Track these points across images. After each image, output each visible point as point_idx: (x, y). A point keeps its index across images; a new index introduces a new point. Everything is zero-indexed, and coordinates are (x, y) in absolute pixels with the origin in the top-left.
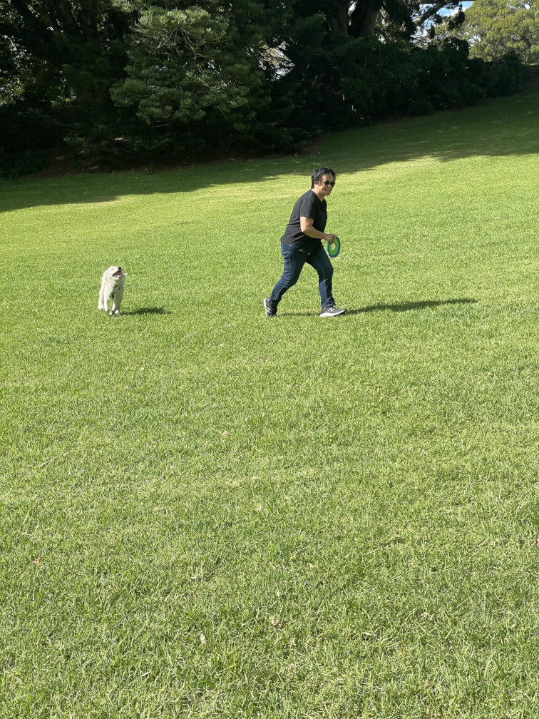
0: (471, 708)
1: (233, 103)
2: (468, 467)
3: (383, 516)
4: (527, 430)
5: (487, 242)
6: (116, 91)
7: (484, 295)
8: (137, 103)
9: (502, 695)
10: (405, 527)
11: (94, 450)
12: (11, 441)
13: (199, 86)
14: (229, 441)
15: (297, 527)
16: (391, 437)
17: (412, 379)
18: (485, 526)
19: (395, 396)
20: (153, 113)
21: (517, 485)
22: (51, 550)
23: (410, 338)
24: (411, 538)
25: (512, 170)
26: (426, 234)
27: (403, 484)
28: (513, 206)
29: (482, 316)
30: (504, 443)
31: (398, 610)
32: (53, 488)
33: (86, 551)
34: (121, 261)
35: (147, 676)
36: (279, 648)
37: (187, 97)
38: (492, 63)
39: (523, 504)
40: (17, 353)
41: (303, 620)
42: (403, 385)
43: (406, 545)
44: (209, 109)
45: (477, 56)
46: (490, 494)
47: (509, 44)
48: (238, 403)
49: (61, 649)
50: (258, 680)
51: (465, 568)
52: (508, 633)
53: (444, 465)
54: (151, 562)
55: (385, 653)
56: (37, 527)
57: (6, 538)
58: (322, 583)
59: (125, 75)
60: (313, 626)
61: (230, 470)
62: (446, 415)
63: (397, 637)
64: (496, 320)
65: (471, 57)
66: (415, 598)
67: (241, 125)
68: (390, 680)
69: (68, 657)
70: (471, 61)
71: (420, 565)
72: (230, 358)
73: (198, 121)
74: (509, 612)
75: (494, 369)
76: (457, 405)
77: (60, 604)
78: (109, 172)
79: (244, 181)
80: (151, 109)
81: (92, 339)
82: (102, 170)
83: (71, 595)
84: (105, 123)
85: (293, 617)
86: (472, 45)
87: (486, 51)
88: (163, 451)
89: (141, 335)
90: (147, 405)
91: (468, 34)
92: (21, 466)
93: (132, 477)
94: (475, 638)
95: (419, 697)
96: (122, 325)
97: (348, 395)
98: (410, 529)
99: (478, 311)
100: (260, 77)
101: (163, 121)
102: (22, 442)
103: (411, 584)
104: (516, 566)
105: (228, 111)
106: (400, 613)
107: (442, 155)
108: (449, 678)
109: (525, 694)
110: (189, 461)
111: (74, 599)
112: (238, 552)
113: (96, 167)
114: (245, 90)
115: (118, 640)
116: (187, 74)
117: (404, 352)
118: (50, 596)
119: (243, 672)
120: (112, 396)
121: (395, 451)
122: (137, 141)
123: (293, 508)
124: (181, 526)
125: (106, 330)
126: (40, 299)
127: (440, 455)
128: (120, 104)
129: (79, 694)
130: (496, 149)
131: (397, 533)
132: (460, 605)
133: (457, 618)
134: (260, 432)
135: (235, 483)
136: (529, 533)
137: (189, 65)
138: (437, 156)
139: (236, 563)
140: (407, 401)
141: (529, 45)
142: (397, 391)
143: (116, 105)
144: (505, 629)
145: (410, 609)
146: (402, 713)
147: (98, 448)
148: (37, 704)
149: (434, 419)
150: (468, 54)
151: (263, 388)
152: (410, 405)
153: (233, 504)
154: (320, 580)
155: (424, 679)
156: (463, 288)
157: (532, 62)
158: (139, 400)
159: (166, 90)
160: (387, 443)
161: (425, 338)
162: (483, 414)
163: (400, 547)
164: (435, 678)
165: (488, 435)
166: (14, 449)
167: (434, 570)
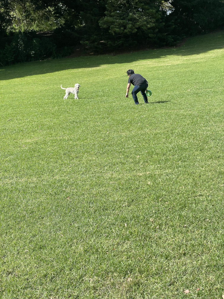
1: (149, 26)
3: (196, 187)
6: (101, 22)
8: (109, 27)
11: (89, 162)
12: (59, 158)
13: (135, 19)
14: (140, 160)
15: (162, 190)
16: (202, 159)
17: (213, 138)
19: (206, 144)
20: (116, 31)
22: (73, 195)
24: (205, 195)
27: (205, 176)
31: (197, 218)
32: (74, 175)
33: (86, 196)
34: (101, 91)
35: (106, 235)
36: (152, 229)
37: (130, 23)
40: (61, 126)
41: (162, 220)
42: (210, 140)
43: (203, 197)
44: (139, 28)
48: (144, 146)
49: (76, 226)
50: (144, 238)
54: (108, 200)
55: (191, 232)
56: (68, 187)
57: (57, 190)
58: (170, 209)
59: (105, 15)
60: (165, 222)
61: (139, 170)
63: (196, 227)
66: (204, 214)
67: (152, 35)
68: (192, 240)
69: (79, 229)
71: (208, 204)
72: (142, 129)
73: (134, 33)
77: (76, 212)
78: (97, 55)
79: (152, 58)
80: (115, 29)
81: (89, 121)
82: (94, 55)
83: (80, 209)
84: (96, 35)
85: (159, 219)
88: (114, 162)
89: (108, 120)
90: (109, 146)
92: (62, 167)
93: (103, 171)
95: (202, 246)
96: (101, 116)
97: (187, 143)
98: (205, 192)
100: (160, 15)
101: (119, 34)
102: (62, 158)
103: (203, 210)
105: (147, 29)
110: (124, 166)
111: (81, 211)
112: (140, 198)
113: (92, 53)
114: (153, 20)
115: (96, 224)
116: (130, 14)
118: (73, 209)
119: (139, 236)
120: (96, 143)
121: (203, 164)
122: (109, 42)
123: (162, 183)
124: (120, 188)
125: (94, 118)
126: (70, 106)
128: (103, 27)
129: (82, 240)
131: (201, 193)
132: (221, 218)
133: (219, 221)
134: (152, 157)
135: (141, 174)
137: (131, 10)
139: (139, 201)
142: (207, 142)
143: (101, 27)
145: (202, 218)
146: (195, 251)
147: (90, 161)
148: (68, 242)
151: (154, 140)
152: (212, 147)
153: (140, 181)
154: (170, 208)
158: (106, 144)
159: (121, 21)
160: (200, 161)
163: (201, 197)
164: (208, 240)
166: (60, 161)
167: (213, 206)
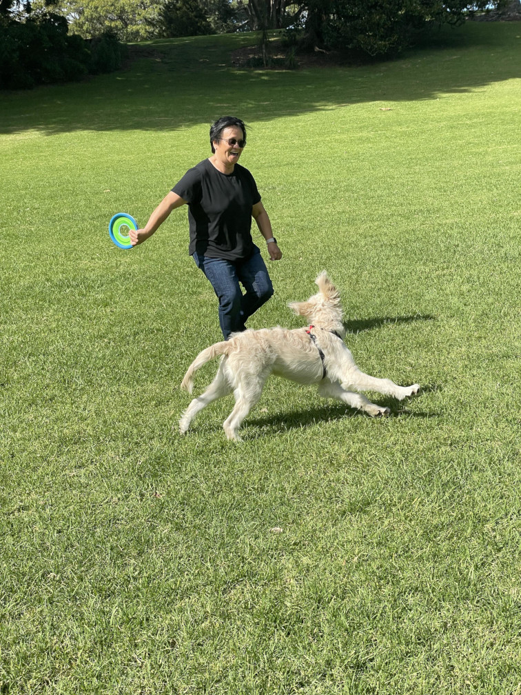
0: (100, 656)
2: (89, 430)
3: (6, 486)
4: (144, 391)
5: (98, 214)
7: (97, 265)
9: (128, 638)
10: (29, 494)
16: (10, 408)
17: (29, 350)
18: (107, 484)
19: (14, 368)
21: (136, 443)
23: (26, 310)
24: (35, 505)
25: (117, 145)
26: (37, 206)
27: (26, 453)
28: (121, 180)
29: (97, 285)
30: (122, 405)
31: (24, 575)
38: (91, 40)
39: (143, 459)
42: (21, 356)
43: (30, 512)
45: (76, 33)
46: (111, 454)
47: (107, 23)
51: (90, 526)
52: (132, 581)
53: (65, 431)
55: (13, 618)
62: (66, 383)
63: (24, 601)
64: (111, 289)
65: (70, 34)
66: (41, 561)
68: (19, 643)
70: (70, 37)
71: (46, 528)
74: (133, 561)
75: (110, 336)
76: (76, 372)
86: (70, 22)
87: (85, 28)
91: (66, 10)
94: (100, 590)
95: (48, 654)
98: (34, 496)
99: (93, 281)
103: (36, 549)
104: (138, 518)
106: (27, 578)
107: (48, 128)
108: (76, 631)
109: (149, 634)
117: (20, 324)
121: (15, 422)
127: (62, 422)
130: (100, 125)
131: (21, 501)
132: (85, 562)
133: (83, 573)
136: (148, 486)
138: (43, 129)
140: (26, 372)
141: (126, 25)
142: (15, 362)
144: (129, 577)
145: (37, 572)
146: (32, 672)
149: (54, 388)
150: (67, 30)
155: (53, 635)
156: (77, 259)
157: (129, 41)
160: (7, 414)
161: (41, 309)
162: (102, 378)
163: (24, 514)
164: (63, 634)
165: (107, 399)
167: (59, 532)
